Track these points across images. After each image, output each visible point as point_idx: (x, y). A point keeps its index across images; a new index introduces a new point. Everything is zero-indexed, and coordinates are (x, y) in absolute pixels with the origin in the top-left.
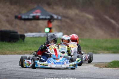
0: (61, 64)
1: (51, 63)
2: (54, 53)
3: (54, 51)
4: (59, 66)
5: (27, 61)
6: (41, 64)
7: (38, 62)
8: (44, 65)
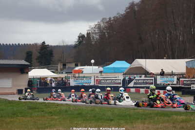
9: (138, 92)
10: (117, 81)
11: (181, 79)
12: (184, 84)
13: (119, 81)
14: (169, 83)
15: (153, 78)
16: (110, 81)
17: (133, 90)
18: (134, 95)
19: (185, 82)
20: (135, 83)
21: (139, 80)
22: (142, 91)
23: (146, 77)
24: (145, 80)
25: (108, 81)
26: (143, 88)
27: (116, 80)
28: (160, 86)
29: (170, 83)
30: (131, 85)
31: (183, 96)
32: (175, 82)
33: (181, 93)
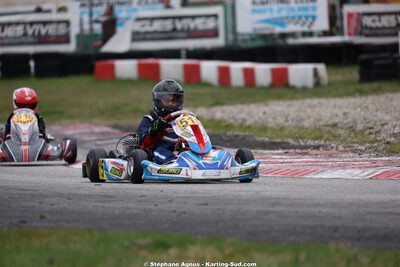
0: (216, 168)
1: (188, 166)
2: (194, 138)
3: (192, 133)
4: (211, 174)
5: (114, 163)
6: (159, 171)
7: (152, 165)
8: (168, 172)
9: (150, 74)
10: (51, 30)
11: (348, 9)
12: (362, 30)
13: (62, 30)
14: (290, 28)
15: (218, 10)
16: (20, 30)
17: (126, 68)
18: (134, 92)
19: (368, 21)
20: (137, 36)
21: (152, 19)
22: (171, 69)
23: (185, 3)
24: (180, 18)
25: (9, 32)
26: (174, 54)
27: (45, 23)
28: (250, 45)
29: (298, 28)
30: (120, 43)
31: (367, 86)
32: (322, 23)
33: (353, 73)
